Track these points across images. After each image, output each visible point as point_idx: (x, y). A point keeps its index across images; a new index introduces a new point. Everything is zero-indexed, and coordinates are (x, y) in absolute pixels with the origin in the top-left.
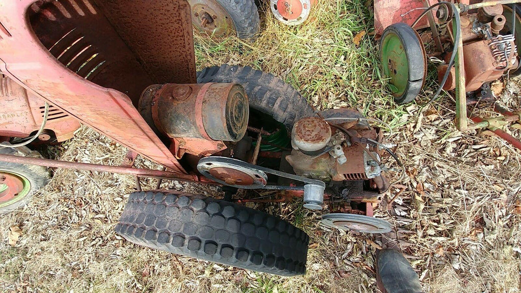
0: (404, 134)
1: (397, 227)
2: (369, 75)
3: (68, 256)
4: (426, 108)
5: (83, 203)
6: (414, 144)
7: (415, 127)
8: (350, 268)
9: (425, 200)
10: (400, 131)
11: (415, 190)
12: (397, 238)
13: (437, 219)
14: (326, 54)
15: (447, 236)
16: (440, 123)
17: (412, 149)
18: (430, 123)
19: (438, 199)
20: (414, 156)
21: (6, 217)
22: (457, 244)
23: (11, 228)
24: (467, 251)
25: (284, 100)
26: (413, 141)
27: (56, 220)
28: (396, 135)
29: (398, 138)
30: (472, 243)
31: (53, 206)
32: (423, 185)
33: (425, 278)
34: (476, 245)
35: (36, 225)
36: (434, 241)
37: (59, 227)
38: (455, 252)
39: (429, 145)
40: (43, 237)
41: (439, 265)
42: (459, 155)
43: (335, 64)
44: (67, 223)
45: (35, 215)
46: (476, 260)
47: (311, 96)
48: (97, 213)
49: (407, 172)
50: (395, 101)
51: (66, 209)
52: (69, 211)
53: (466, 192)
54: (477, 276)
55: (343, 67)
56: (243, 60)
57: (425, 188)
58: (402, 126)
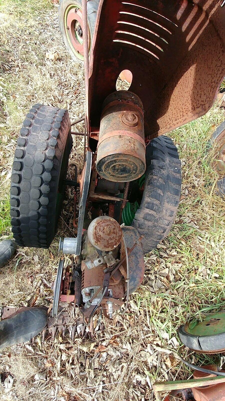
0: (149, 335)
1: (67, 325)
2: (203, 301)
3: (41, 91)
4: (176, 356)
5: (77, 95)
6: (142, 345)
7: (158, 345)
8: (35, 285)
9: (91, 352)
10: (153, 331)
11: (100, 344)
12: (58, 325)
13: (75, 363)
14: (217, 259)
15: (61, 371)
16: (163, 369)
17: (136, 342)
18: (163, 360)
19: (93, 365)
20: (130, 343)
21: (64, 49)
22: (54, 379)
23: (56, 53)
24: (49, 387)
25: (155, 217)
26: (144, 343)
27: (65, 81)
28: (148, 327)
29: (146, 329)
30: (56, 392)
31: (74, 78)
32: (105, 351)
33: (27, 349)
34: (54, 395)
35: (60, 69)
36: (57, 359)
37: (60, 83)
38: (49, 377)
39: (142, 359)
40: (52, 75)
41: (38, 362)
42: (134, 387)
43: (209, 269)
44: (63, 87)
45: (67, 68)
46: (42, 394)
47: (176, 248)
48: (70, 104)
49: (115, 337)
50: (181, 326)
51: (72, 86)
52: (71, 87)
53: (101, 391)
54: (30, 393)
55: (207, 276)
56: (200, 188)
57: (102, 353)
58: (158, 333)
